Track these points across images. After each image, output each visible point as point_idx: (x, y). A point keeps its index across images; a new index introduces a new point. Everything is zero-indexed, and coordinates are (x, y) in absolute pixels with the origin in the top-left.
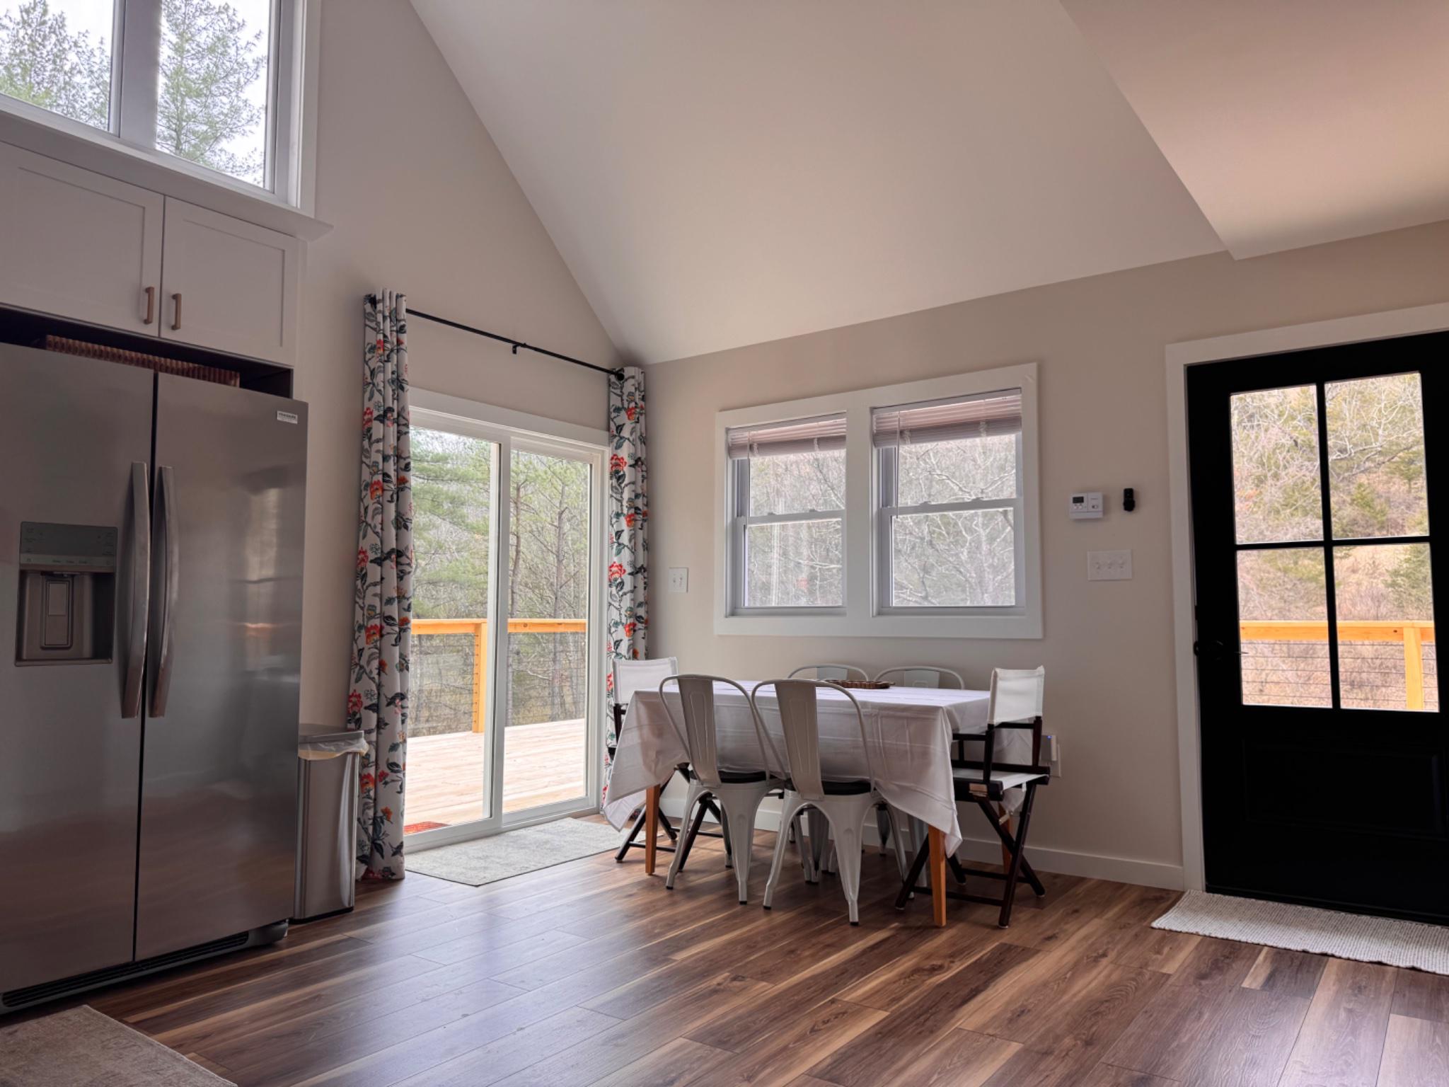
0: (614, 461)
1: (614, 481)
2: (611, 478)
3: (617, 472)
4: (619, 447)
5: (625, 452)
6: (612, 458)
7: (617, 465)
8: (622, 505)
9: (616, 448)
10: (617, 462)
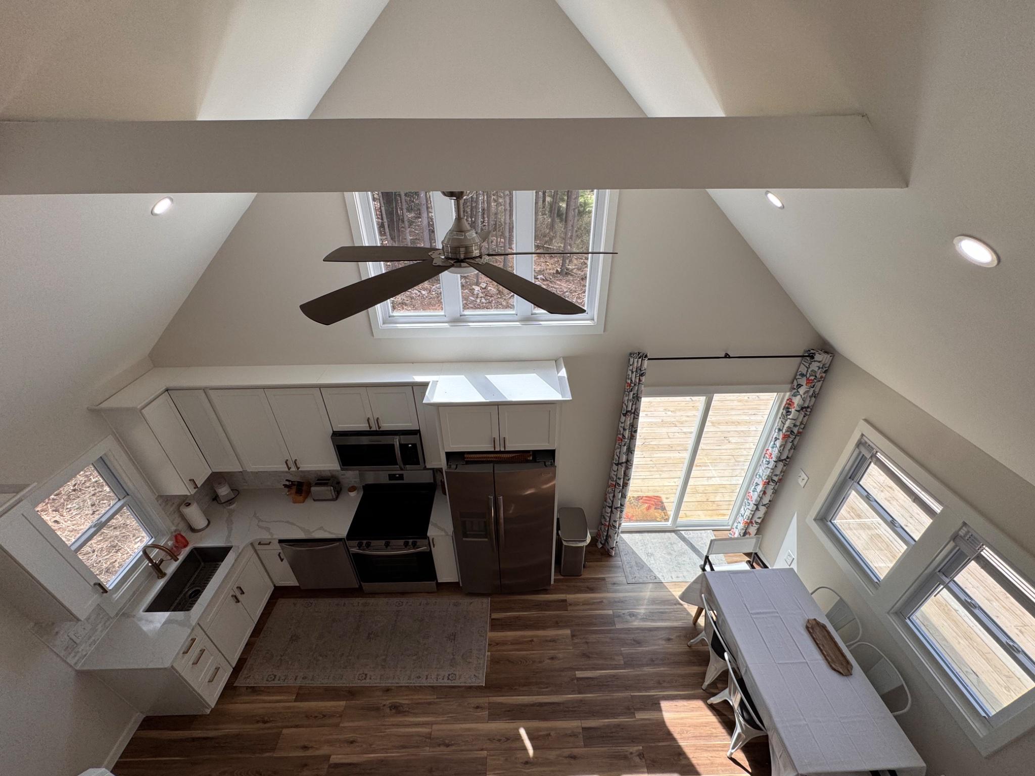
0: (788, 402)
1: (785, 412)
2: (783, 409)
3: (788, 408)
4: (795, 395)
5: (797, 400)
6: (788, 400)
7: (789, 404)
8: (783, 427)
9: (792, 396)
10: (790, 403)
